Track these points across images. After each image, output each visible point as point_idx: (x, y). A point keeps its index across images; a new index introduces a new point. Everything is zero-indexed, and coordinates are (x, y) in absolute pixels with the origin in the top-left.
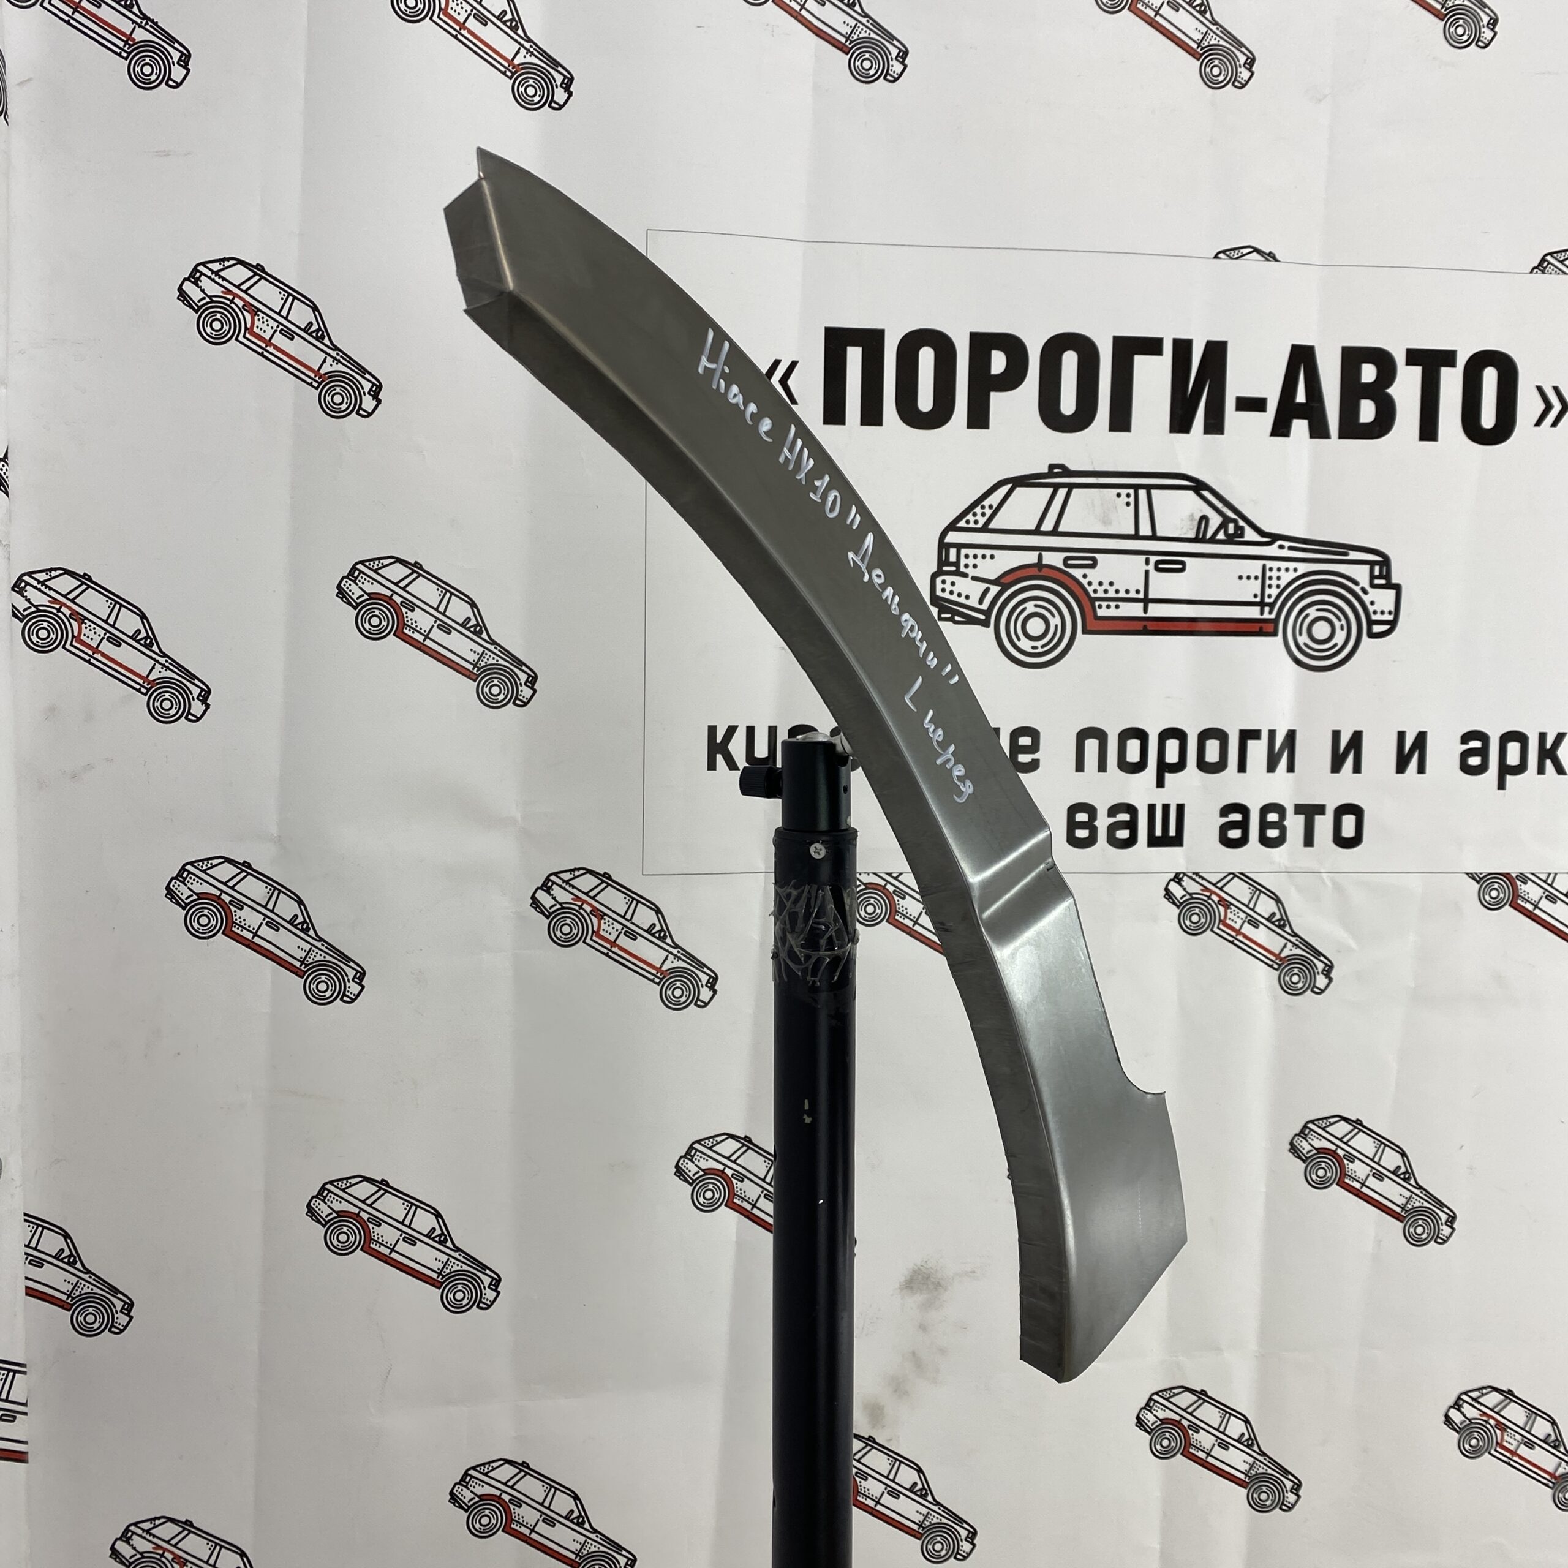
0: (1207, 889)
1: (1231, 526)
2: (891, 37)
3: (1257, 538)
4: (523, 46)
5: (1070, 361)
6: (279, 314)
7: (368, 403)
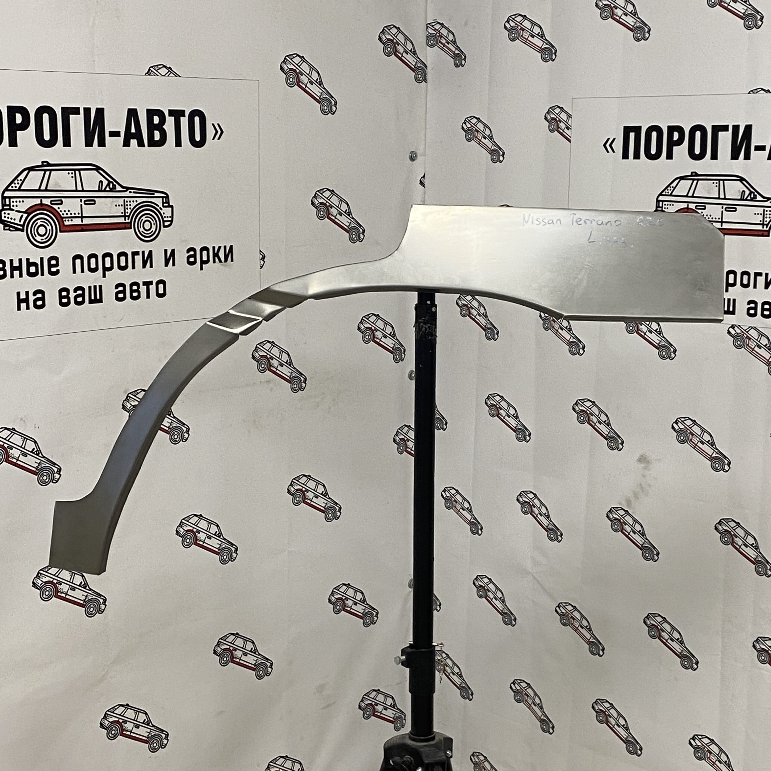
0: (742, 332)
1: (752, 194)
2: (646, 25)
3: (762, 199)
4: (544, 42)
5: (698, 134)
6: (483, 132)
7: (501, 158)
